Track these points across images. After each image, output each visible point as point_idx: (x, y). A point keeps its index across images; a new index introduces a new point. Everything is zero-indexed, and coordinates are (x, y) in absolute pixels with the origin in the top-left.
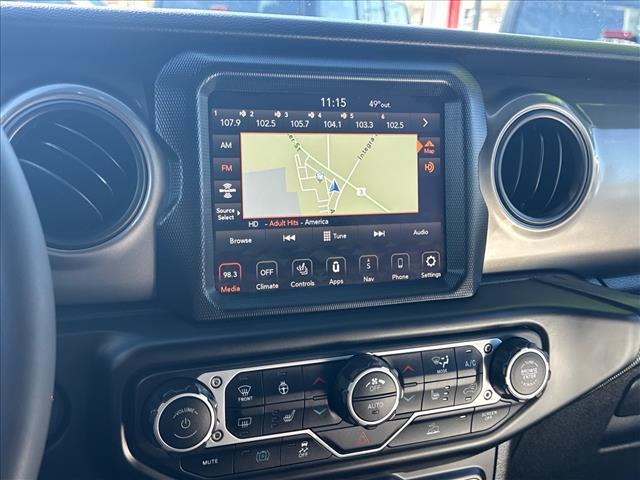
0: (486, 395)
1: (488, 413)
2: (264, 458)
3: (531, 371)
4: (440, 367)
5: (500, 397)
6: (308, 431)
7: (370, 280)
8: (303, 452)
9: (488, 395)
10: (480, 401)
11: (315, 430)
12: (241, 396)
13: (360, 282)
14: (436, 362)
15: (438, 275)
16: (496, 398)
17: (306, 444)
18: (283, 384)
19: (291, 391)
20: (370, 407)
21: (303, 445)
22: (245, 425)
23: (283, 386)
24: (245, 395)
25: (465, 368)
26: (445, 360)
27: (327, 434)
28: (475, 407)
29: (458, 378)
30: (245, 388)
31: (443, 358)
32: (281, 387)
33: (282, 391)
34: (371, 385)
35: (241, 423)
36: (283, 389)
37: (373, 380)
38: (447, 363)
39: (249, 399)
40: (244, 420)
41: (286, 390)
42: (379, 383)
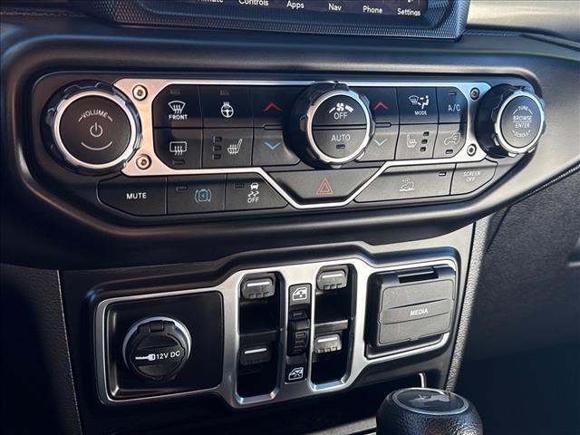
0: (468, 151)
1: (471, 173)
2: (204, 197)
3: (525, 119)
4: (419, 108)
5: (484, 154)
6: (259, 170)
7: (337, 8)
8: (253, 196)
9: (471, 150)
10: (462, 156)
11: (267, 169)
12: (173, 113)
13: (324, 10)
14: (414, 102)
15: (418, 13)
16: (480, 154)
17: (256, 187)
18: (226, 105)
19: (236, 116)
20: (334, 138)
21: (253, 187)
22: (179, 151)
23: (227, 109)
24: (178, 113)
25: (447, 112)
26: (425, 101)
27: (282, 176)
28: (456, 163)
29: (439, 123)
30: (178, 104)
31: (422, 99)
32: (224, 109)
33: (225, 113)
34: (336, 111)
35: (173, 149)
36: (227, 111)
37: (338, 105)
38: (427, 104)
39: (182, 117)
40: (177, 145)
41: (230, 113)
42: (345, 110)
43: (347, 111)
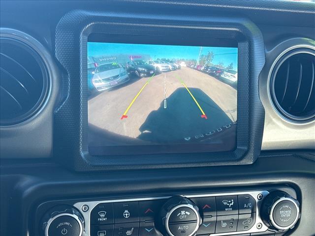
3: (287, 212)
4: (228, 207)
5: (267, 228)
9: (259, 226)
10: (254, 230)
12: (100, 217)
14: (225, 203)
16: (265, 228)
18: (126, 211)
19: (131, 216)
20: (179, 228)
22: (102, 235)
23: (126, 213)
24: (102, 217)
25: (244, 208)
28: (250, 233)
29: (239, 214)
30: (103, 213)
31: (230, 201)
32: (125, 214)
33: (125, 216)
34: (181, 215)
35: (99, 234)
36: (127, 214)
37: (182, 212)
38: (232, 204)
39: (104, 219)
40: (101, 232)
41: (128, 215)
42: (186, 214)
43: (187, 214)
